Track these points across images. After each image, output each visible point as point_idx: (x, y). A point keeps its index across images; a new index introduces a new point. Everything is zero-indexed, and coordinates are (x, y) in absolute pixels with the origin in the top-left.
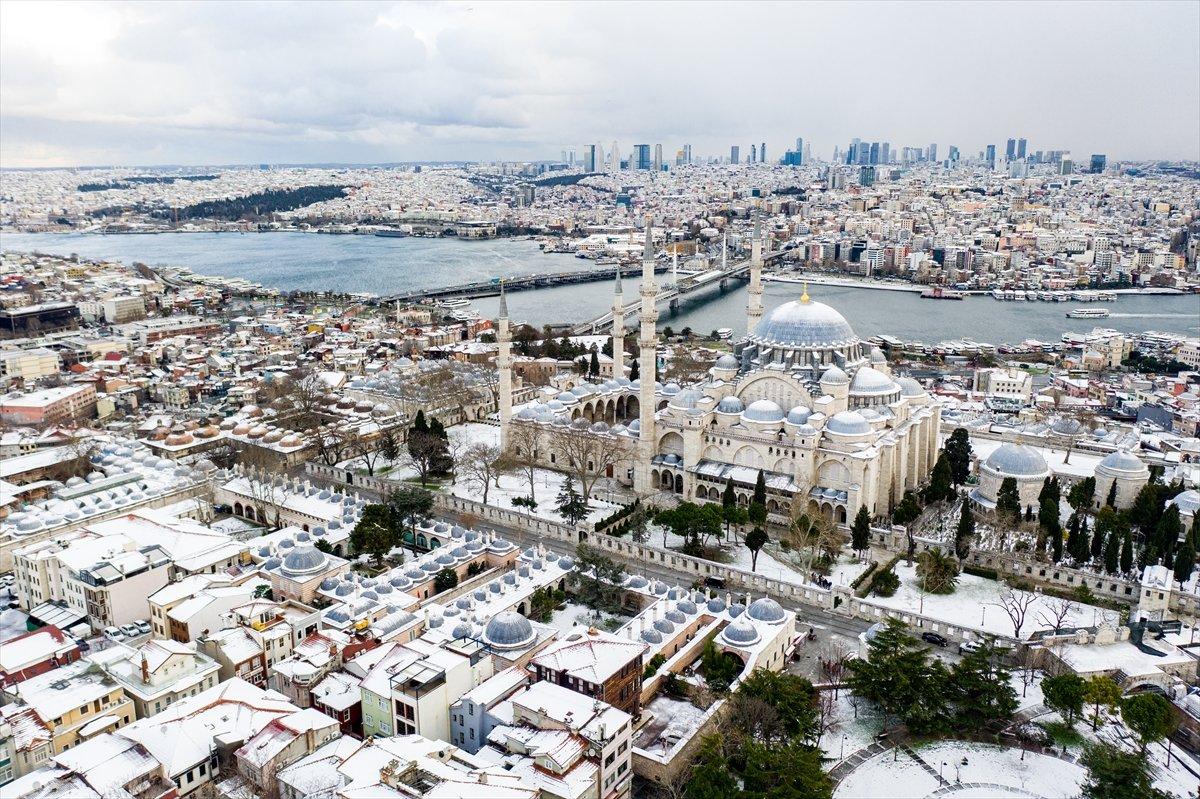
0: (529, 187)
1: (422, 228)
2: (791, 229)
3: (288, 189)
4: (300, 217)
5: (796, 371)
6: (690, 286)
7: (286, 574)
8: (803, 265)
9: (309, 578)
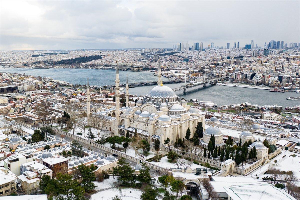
0: (157, 56)
1: (120, 68)
2: (234, 69)
3: (86, 56)
4: (88, 64)
5: (155, 104)
6: (191, 86)
7: (11, 143)
8: (234, 80)
9: (15, 144)
